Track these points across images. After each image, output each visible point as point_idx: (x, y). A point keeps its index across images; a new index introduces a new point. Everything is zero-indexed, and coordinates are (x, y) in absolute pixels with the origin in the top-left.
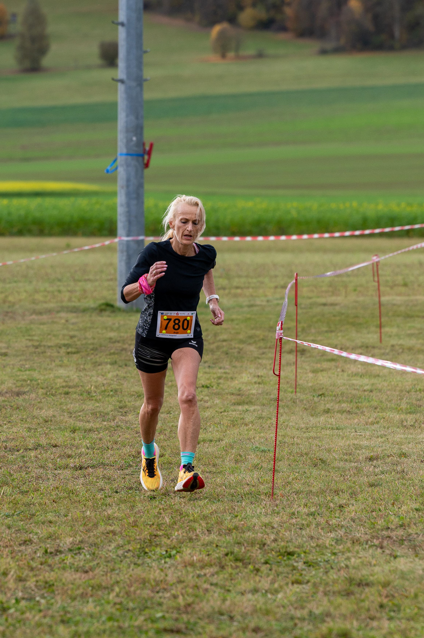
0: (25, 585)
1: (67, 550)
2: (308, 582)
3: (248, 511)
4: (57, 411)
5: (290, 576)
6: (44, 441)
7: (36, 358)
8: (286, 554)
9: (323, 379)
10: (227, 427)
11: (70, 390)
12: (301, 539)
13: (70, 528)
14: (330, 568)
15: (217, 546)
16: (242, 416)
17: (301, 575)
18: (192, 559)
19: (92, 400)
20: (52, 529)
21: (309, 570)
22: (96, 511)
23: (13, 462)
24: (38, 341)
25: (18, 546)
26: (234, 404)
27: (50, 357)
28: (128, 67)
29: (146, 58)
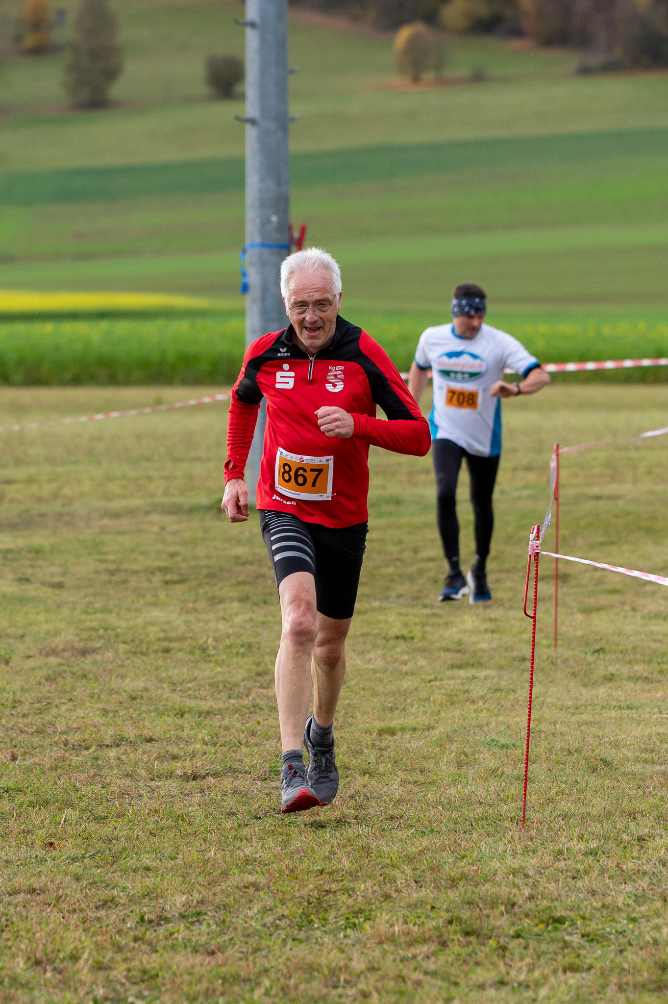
0: (108, 976)
1: (177, 915)
2: (590, 968)
3: (484, 849)
4: (151, 681)
5: (560, 957)
6: (130, 732)
7: (112, 592)
8: (551, 921)
9: (601, 623)
10: (441, 705)
11: (173, 645)
12: (576, 896)
13: (181, 878)
14: (627, 944)
15: (433, 908)
16: (466, 688)
17: (579, 956)
18: (391, 930)
19: (210, 662)
20: (150, 882)
21: (590, 947)
22: (223, 850)
23: (78, 768)
24: (114, 562)
25: (94, 910)
26: (452, 667)
27: (136, 590)
28: (263, 97)
29: (293, 83)
